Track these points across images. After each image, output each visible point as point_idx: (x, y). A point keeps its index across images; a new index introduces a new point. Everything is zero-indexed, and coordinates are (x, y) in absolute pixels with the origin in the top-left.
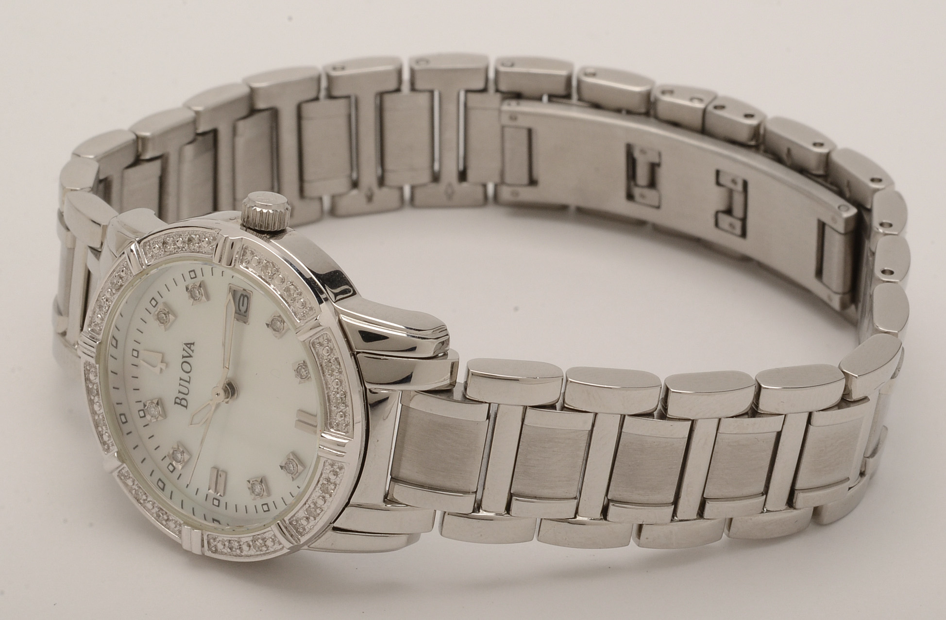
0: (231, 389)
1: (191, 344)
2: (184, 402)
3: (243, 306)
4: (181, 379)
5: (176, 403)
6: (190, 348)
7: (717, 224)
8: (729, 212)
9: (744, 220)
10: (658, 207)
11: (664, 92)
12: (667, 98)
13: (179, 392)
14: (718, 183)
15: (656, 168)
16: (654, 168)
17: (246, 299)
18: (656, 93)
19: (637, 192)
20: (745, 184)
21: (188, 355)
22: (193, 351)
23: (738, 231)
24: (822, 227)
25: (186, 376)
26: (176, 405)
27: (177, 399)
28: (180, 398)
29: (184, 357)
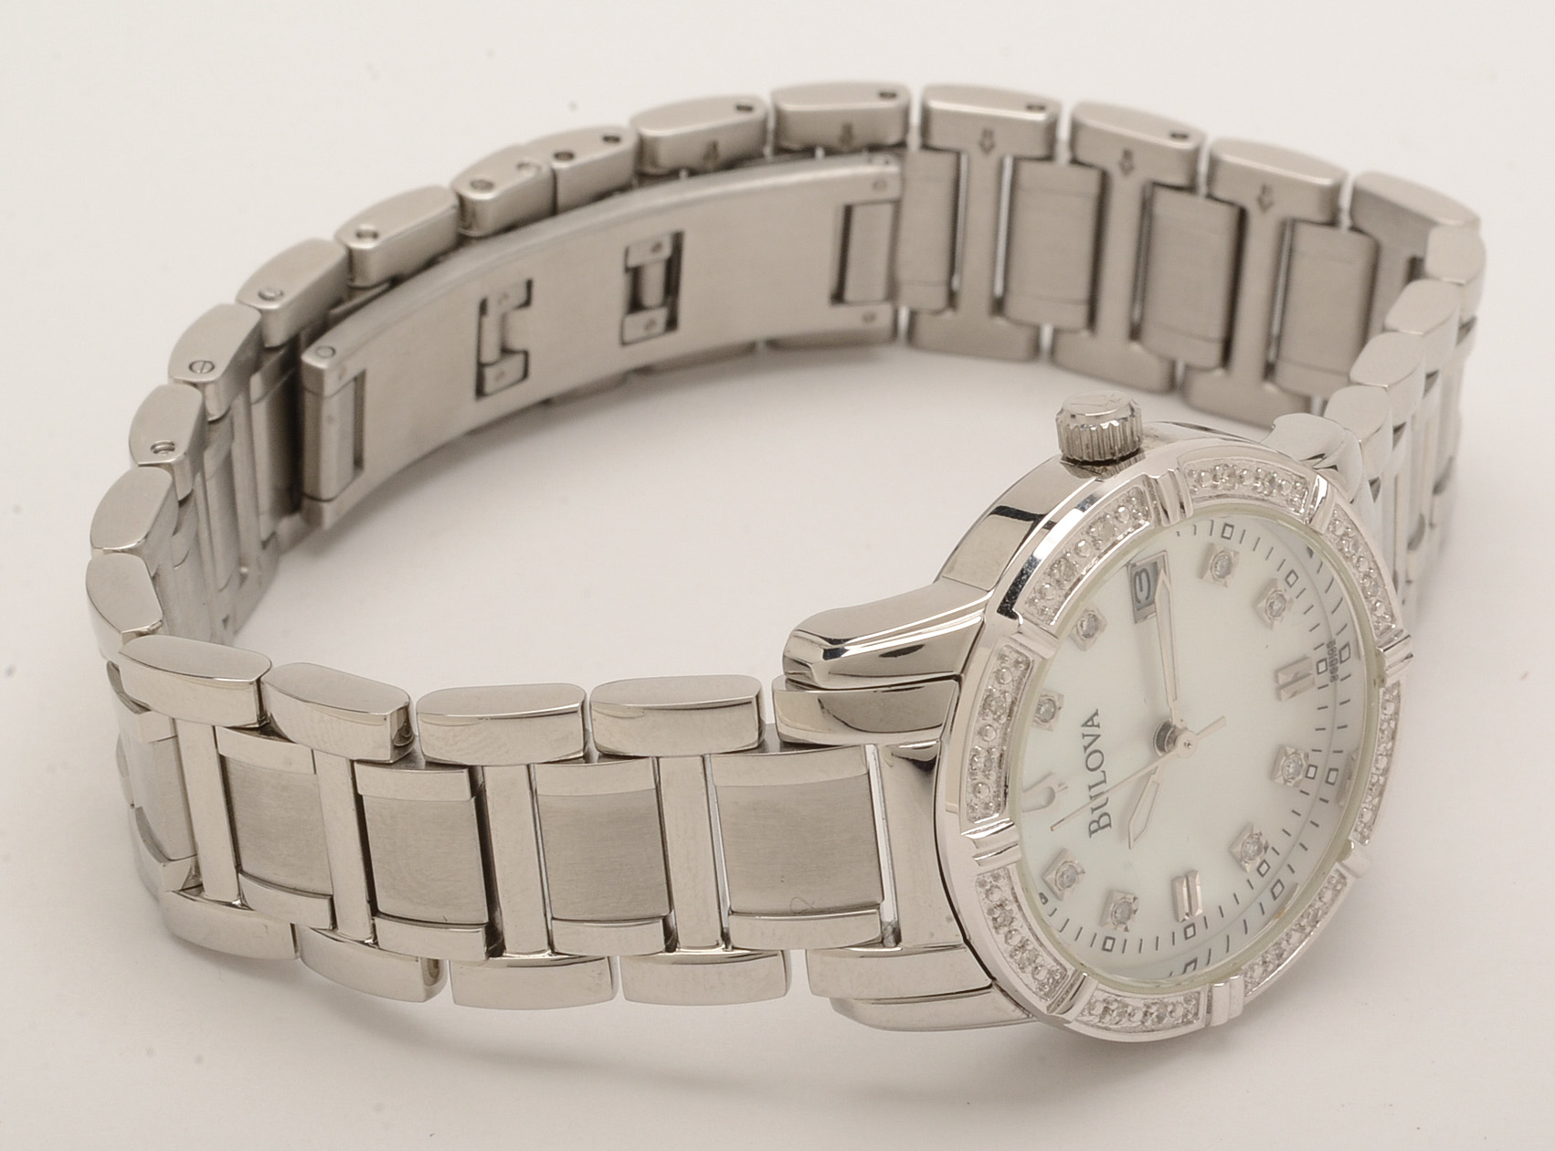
0: (1164, 736)
2: (1104, 821)
4: (1090, 788)
5: (1091, 833)
6: (1093, 725)
13: (1093, 810)
21: (1093, 738)
22: (1098, 726)
23: (661, 325)
25: (1097, 776)
26: (1093, 835)
27: (1092, 826)
28: (1097, 819)
29: (1086, 748)
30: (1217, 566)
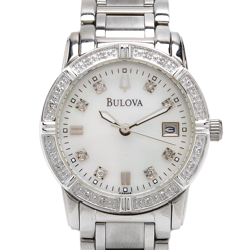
1: (141, 104)
2: (110, 104)
3: (169, 130)
4: (121, 100)
5: (108, 99)
6: (139, 104)
13: (114, 100)
17: (173, 131)
21: (135, 103)
22: (138, 106)
25: (124, 103)
26: (107, 99)
27: (110, 99)
28: (111, 101)
29: (133, 100)
30: (168, 154)
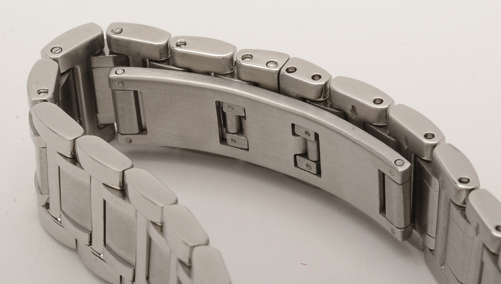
7: (296, 164)
8: (305, 155)
9: (318, 163)
10: (248, 150)
11: (243, 58)
12: (246, 63)
14: (294, 134)
15: (243, 120)
16: (241, 120)
18: (238, 58)
19: (229, 137)
20: (317, 136)
23: (314, 171)
24: (382, 176)
